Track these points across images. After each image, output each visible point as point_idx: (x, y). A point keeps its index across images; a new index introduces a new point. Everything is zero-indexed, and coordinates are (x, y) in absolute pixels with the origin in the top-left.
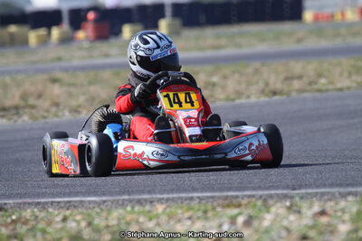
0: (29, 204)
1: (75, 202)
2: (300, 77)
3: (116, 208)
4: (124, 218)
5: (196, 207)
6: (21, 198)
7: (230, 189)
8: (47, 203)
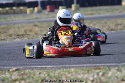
0: (28, 68)
1: (44, 67)
2: (121, 24)
3: (58, 70)
4: (60, 73)
5: (85, 69)
6: (25, 66)
7: (97, 63)
8: (34, 68)
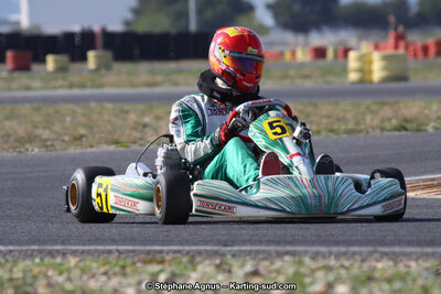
3: (24, 259)
4: (31, 271)
5: (114, 262)
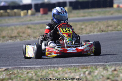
0: (17, 68)
1: (32, 67)
3: (46, 69)
7: (85, 63)
8: (23, 68)
